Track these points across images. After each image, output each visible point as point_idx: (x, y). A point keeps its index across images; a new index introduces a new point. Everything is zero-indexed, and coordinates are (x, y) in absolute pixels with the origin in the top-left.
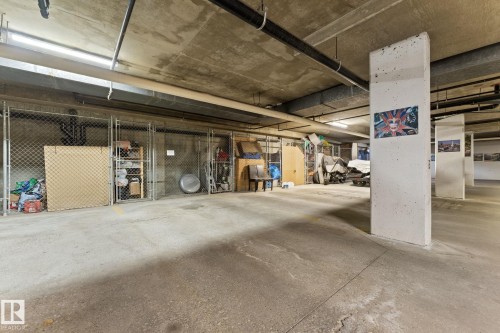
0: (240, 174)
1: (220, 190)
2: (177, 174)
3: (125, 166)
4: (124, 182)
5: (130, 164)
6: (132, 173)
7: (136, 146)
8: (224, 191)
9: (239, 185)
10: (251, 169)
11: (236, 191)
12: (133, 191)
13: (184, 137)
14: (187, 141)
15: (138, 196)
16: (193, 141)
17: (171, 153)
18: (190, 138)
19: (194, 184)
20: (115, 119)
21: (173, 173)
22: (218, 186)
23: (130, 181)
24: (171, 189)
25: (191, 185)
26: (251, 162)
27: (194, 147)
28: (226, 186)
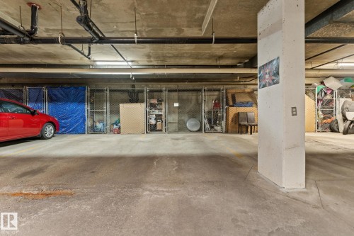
0: (230, 119)
1: (212, 130)
2: (185, 118)
3: (155, 113)
4: (153, 122)
5: (157, 112)
6: (158, 117)
7: (160, 101)
8: (216, 132)
9: (229, 128)
10: (241, 116)
11: (227, 132)
12: (159, 127)
13: (190, 93)
14: (193, 96)
15: (161, 130)
16: (197, 96)
17: (176, 105)
18: (195, 93)
19: (196, 125)
20: (147, 88)
21: (183, 118)
22: (212, 127)
23: (157, 122)
24: (182, 128)
25: (193, 126)
26: (241, 110)
27: (197, 100)
28: (218, 128)
